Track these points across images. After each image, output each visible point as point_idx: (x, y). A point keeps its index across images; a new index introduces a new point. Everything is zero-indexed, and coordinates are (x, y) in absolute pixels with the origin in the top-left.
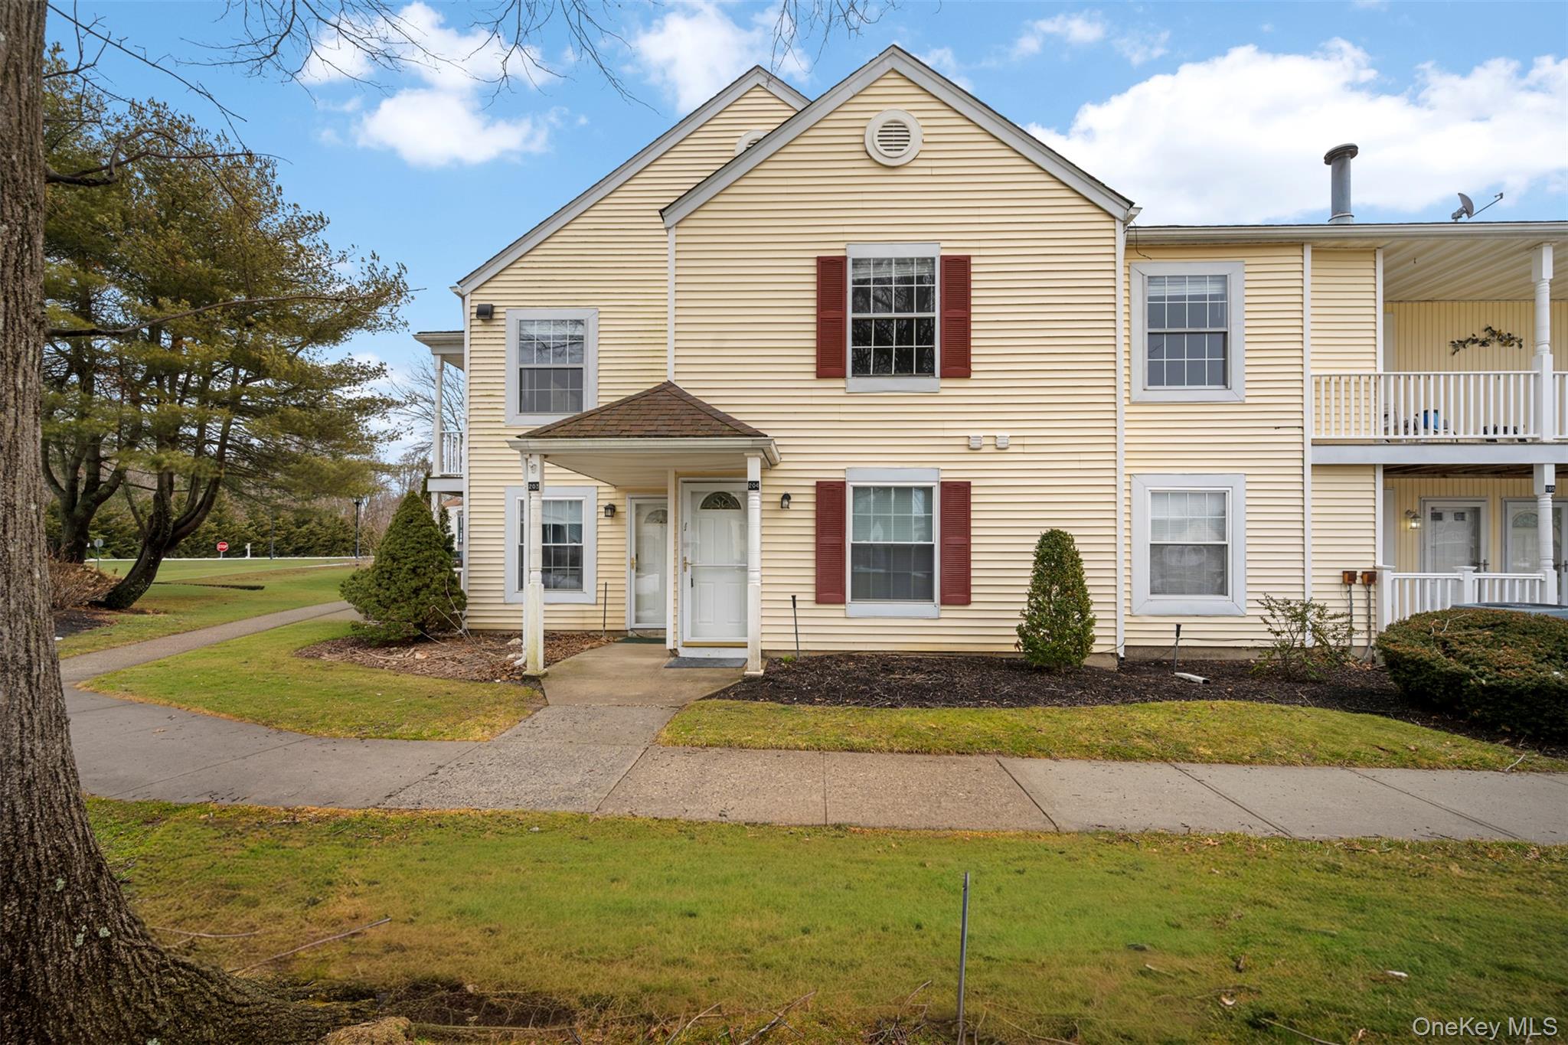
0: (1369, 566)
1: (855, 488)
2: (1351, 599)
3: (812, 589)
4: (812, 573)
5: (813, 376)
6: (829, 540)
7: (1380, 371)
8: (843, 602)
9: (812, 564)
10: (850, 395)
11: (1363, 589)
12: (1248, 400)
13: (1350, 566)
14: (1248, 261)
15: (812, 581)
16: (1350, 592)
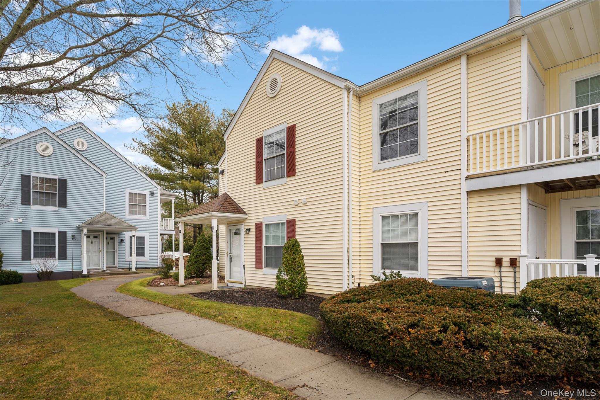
0: (514, 254)
1: (266, 225)
2: (501, 276)
3: (254, 263)
4: (254, 257)
5: (255, 184)
6: (259, 245)
7: (524, 119)
8: (262, 268)
9: (254, 254)
10: (264, 189)
11: (511, 270)
12: (429, 159)
13: (499, 254)
14: (429, 79)
15: (254, 260)
16: (500, 272)
